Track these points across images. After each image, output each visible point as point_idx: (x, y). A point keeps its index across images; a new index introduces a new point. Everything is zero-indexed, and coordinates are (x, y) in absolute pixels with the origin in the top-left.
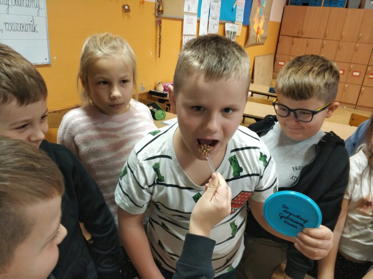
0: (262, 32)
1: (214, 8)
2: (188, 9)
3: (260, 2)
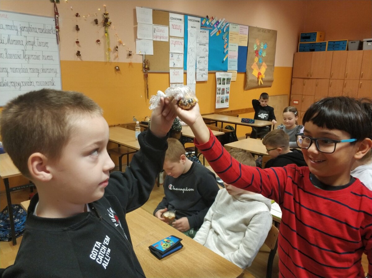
1: (201, 63)
2: (173, 65)
3: (258, 53)
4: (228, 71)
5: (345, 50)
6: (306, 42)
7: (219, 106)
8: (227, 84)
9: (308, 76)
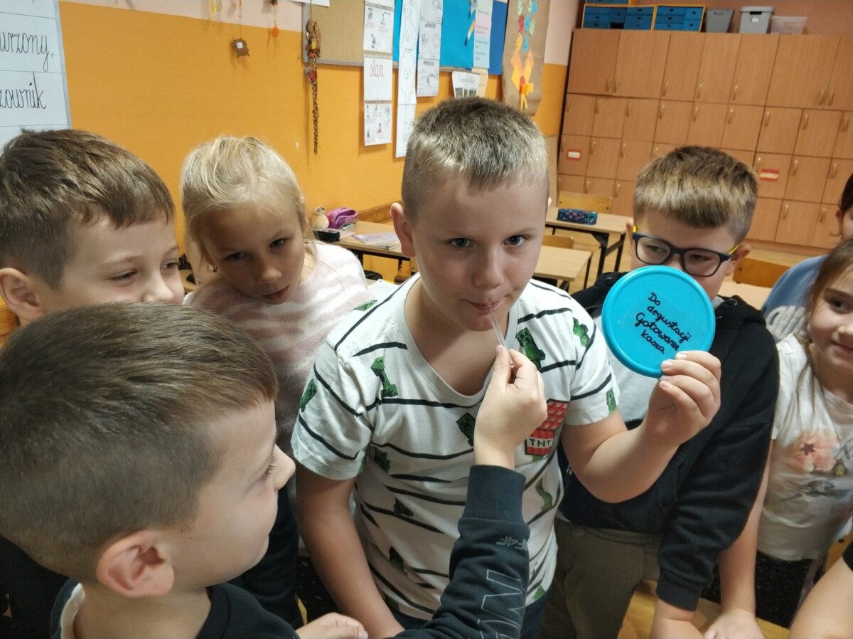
0: (530, 88)
2: (372, 44)
4: (473, 70)
5: (698, 30)
6: (602, 3)
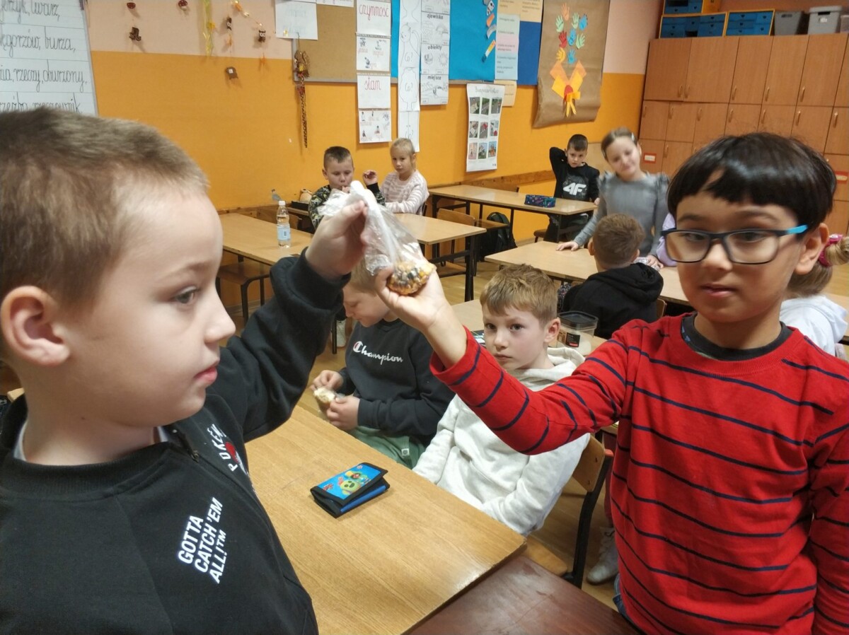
1: (431, 60)
2: (366, 65)
3: (566, 39)
4: (495, 82)
5: (767, 34)
6: (678, 13)
7: (473, 165)
8: (492, 112)
9: (679, 96)
